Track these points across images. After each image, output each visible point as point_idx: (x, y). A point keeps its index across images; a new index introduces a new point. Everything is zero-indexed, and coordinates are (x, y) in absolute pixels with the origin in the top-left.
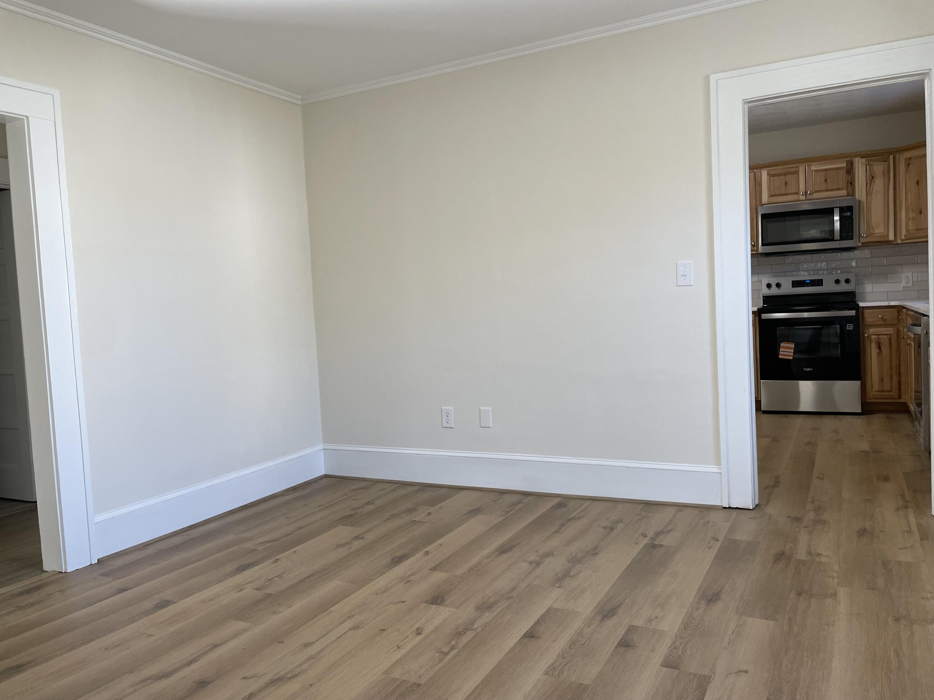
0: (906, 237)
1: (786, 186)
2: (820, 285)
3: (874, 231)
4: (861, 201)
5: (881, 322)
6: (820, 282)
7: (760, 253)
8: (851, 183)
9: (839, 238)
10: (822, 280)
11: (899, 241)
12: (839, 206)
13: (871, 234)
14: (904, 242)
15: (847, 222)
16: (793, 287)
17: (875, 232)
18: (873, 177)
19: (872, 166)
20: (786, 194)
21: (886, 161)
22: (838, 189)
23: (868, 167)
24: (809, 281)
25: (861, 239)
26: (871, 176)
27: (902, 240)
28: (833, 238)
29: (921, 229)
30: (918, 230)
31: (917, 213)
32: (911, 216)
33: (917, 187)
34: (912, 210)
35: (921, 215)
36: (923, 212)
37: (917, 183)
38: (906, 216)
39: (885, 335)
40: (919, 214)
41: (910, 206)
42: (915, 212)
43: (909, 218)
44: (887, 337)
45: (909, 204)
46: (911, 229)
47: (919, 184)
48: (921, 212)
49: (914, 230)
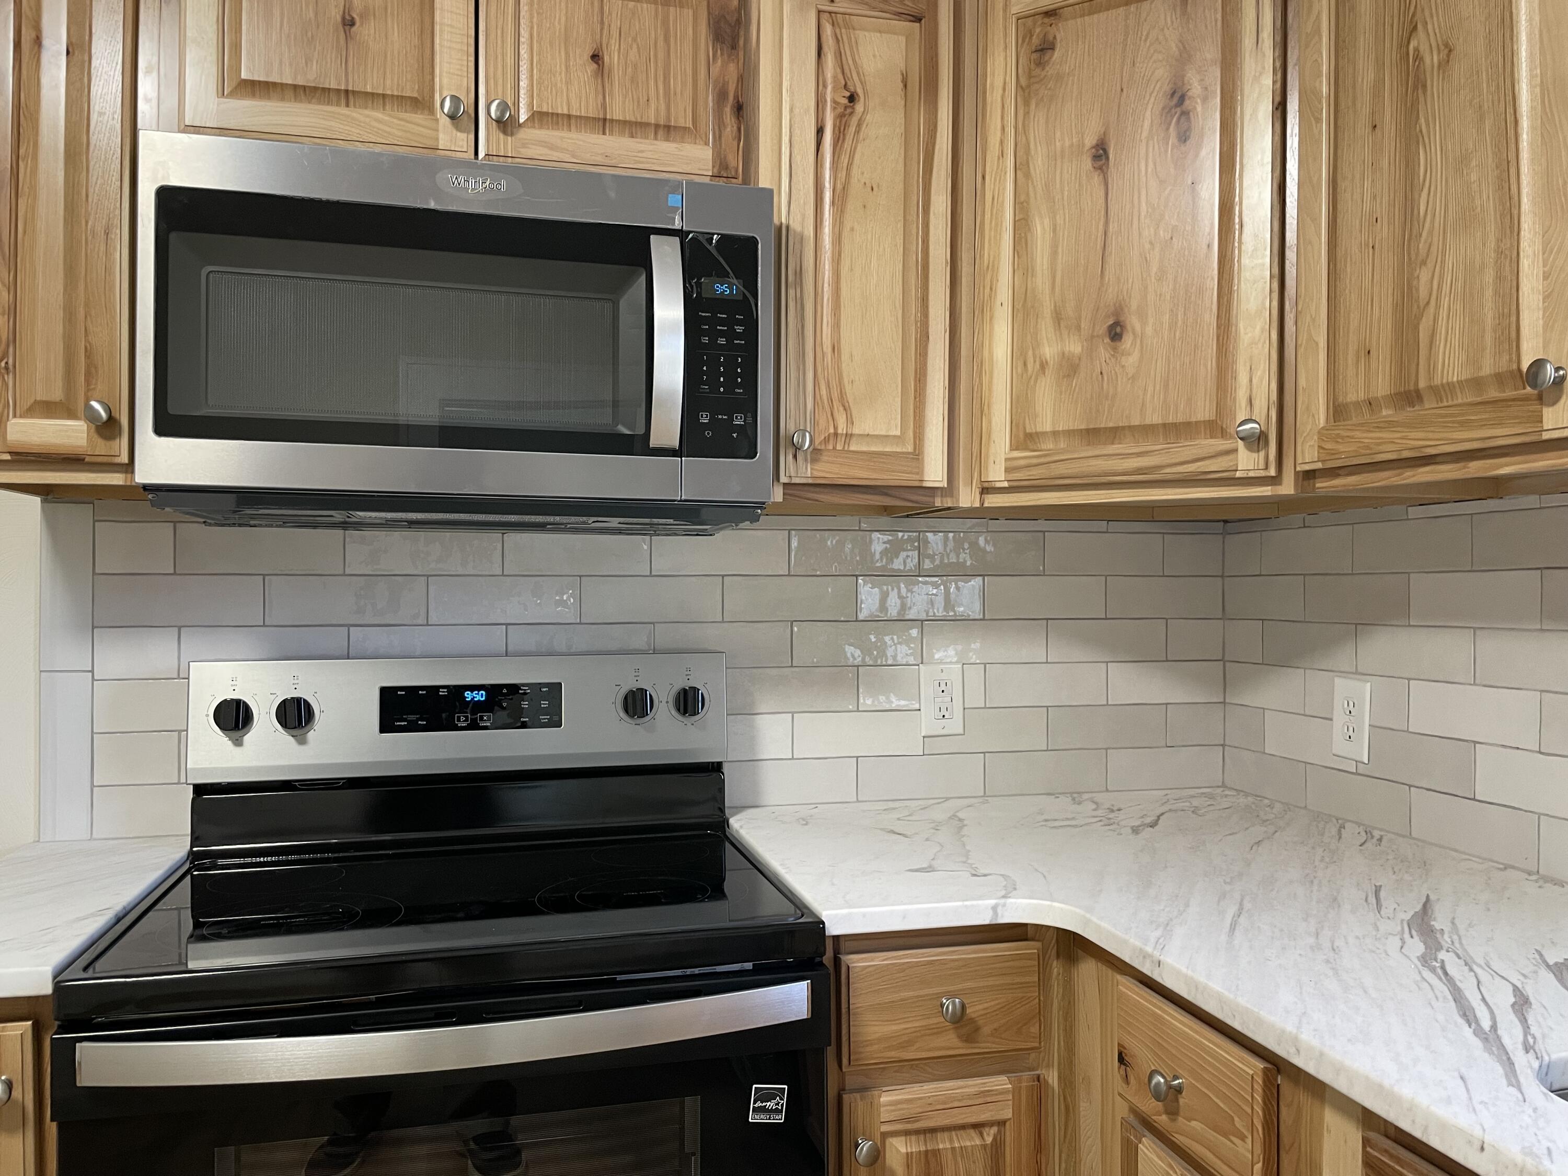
0: (1011, 477)
1: (348, 36)
2: (544, 718)
3: (850, 421)
4: (788, 227)
5: (949, 1043)
6: (544, 704)
7: (147, 488)
8: (739, 109)
9: (674, 441)
10: (556, 688)
11: (967, 498)
12: (677, 225)
13: (836, 434)
14: (993, 501)
15: (722, 341)
16: (386, 727)
17: (856, 431)
18: (852, 98)
19: (849, 27)
20: (347, 96)
21: (919, 20)
22: (667, 130)
23: (828, 29)
24: (480, 696)
25: (786, 460)
26: (845, 87)
27: (986, 490)
28: (641, 431)
29: (1114, 433)
30: (1092, 435)
31: (1092, 337)
32: (1049, 351)
33: (1097, 179)
34: (1058, 318)
35: (1115, 349)
36: (1129, 328)
37: (1096, 157)
38: (1019, 354)
39: (972, 1132)
40: (1107, 340)
41: (1047, 291)
42: (1079, 328)
43: (1038, 360)
44: (978, 1142)
45: (1041, 282)
46: (1048, 427)
47: (1107, 158)
48: (1118, 330)
49: (1069, 433)
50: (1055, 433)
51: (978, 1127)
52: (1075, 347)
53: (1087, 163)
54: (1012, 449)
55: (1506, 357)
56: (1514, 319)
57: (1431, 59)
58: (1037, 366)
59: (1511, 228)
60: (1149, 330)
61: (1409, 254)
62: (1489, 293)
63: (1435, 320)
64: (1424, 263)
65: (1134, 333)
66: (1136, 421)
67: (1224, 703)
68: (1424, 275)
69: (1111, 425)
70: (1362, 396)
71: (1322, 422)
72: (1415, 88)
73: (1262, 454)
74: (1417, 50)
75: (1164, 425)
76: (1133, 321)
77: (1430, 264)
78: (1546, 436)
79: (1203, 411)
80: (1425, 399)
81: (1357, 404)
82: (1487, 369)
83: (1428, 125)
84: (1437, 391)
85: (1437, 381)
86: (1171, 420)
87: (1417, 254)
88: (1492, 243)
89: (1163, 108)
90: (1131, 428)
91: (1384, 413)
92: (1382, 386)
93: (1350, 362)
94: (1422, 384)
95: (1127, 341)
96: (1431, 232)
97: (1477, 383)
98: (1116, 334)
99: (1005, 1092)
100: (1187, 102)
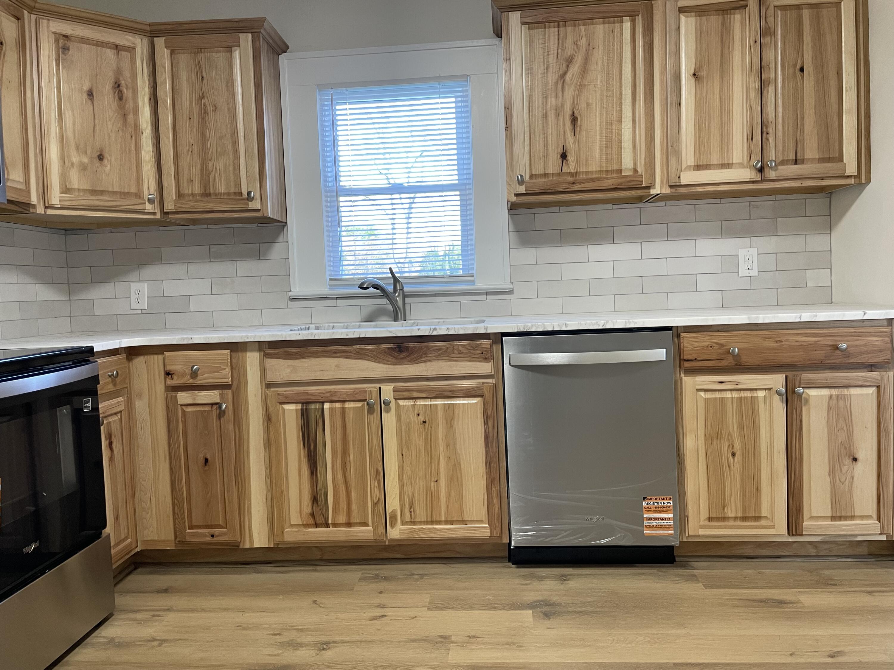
0: (62, 203)
3: (9, 173)
5: (111, 387)
11: (41, 210)
17: (10, 178)
21: (18, 20)
27: (48, 208)
29: (102, 193)
30: (94, 192)
31: (92, 157)
32: (75, 159)
33: (90, 102)
34: (77, 148)
35: (101, 163)
36: (105, 157)
37: (89, 95)
38: (63, 159)
39: (115, 416)
40: (98, 160)
41: (72, 137)
42: (86, 153)
43: (70, 163)
44: (117, 418)
45: (69, 133)
46: (76, 186)
47: (93, 96)
48: (102, 157)
49: (84, 190)
50: (79, 190)
51: (116, 414)
52: (85, 160)
53: (85, 96)
54: (62, 193)
55: (237, 189)
56: (239, 180)
57: (210, 109)
58: (70, 164)
59: (237, 158)
60: (113, 159)
61: (205, 156)
62: (231, 172)
63: (215, 175)
64: (210, 160)
65: (107, 159)
66: (110, 189)
67: (70, 300)
68: (210, 164)
69: (102, 189)
70: (190, 192)
71: (174, 198)
72: (204, 113)
73: (153, 205)
74: (205, 104)
75: (120, 192)
76: (106, 155)
77: (213, 161)
78: (249, 208)
79: (133, 190)
80: (212, 196)
81: (188, 195)
82: (232, 191)
83: (209, 123)
84: (216, 195)
85: (217, 191)
86: (123, 191)
87: (208, 158)
88: (232, 160)
89: (113, 87)
90: (108, 191)
91: (198, 198)
92: (198, 190)
93: (185, 181)
94: (212, 192)
95: (105, 161)
96: (212, 152)
97: (228, 194)
98: (101, 158)
99: (122, 401)
100: (120, 87)
